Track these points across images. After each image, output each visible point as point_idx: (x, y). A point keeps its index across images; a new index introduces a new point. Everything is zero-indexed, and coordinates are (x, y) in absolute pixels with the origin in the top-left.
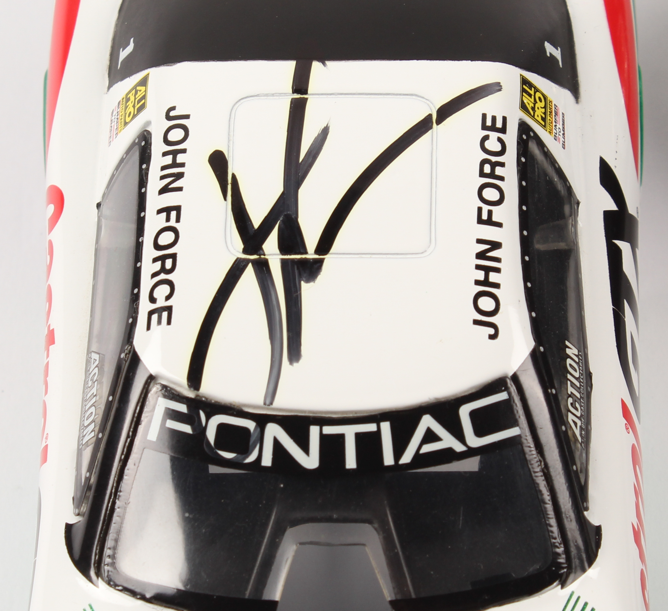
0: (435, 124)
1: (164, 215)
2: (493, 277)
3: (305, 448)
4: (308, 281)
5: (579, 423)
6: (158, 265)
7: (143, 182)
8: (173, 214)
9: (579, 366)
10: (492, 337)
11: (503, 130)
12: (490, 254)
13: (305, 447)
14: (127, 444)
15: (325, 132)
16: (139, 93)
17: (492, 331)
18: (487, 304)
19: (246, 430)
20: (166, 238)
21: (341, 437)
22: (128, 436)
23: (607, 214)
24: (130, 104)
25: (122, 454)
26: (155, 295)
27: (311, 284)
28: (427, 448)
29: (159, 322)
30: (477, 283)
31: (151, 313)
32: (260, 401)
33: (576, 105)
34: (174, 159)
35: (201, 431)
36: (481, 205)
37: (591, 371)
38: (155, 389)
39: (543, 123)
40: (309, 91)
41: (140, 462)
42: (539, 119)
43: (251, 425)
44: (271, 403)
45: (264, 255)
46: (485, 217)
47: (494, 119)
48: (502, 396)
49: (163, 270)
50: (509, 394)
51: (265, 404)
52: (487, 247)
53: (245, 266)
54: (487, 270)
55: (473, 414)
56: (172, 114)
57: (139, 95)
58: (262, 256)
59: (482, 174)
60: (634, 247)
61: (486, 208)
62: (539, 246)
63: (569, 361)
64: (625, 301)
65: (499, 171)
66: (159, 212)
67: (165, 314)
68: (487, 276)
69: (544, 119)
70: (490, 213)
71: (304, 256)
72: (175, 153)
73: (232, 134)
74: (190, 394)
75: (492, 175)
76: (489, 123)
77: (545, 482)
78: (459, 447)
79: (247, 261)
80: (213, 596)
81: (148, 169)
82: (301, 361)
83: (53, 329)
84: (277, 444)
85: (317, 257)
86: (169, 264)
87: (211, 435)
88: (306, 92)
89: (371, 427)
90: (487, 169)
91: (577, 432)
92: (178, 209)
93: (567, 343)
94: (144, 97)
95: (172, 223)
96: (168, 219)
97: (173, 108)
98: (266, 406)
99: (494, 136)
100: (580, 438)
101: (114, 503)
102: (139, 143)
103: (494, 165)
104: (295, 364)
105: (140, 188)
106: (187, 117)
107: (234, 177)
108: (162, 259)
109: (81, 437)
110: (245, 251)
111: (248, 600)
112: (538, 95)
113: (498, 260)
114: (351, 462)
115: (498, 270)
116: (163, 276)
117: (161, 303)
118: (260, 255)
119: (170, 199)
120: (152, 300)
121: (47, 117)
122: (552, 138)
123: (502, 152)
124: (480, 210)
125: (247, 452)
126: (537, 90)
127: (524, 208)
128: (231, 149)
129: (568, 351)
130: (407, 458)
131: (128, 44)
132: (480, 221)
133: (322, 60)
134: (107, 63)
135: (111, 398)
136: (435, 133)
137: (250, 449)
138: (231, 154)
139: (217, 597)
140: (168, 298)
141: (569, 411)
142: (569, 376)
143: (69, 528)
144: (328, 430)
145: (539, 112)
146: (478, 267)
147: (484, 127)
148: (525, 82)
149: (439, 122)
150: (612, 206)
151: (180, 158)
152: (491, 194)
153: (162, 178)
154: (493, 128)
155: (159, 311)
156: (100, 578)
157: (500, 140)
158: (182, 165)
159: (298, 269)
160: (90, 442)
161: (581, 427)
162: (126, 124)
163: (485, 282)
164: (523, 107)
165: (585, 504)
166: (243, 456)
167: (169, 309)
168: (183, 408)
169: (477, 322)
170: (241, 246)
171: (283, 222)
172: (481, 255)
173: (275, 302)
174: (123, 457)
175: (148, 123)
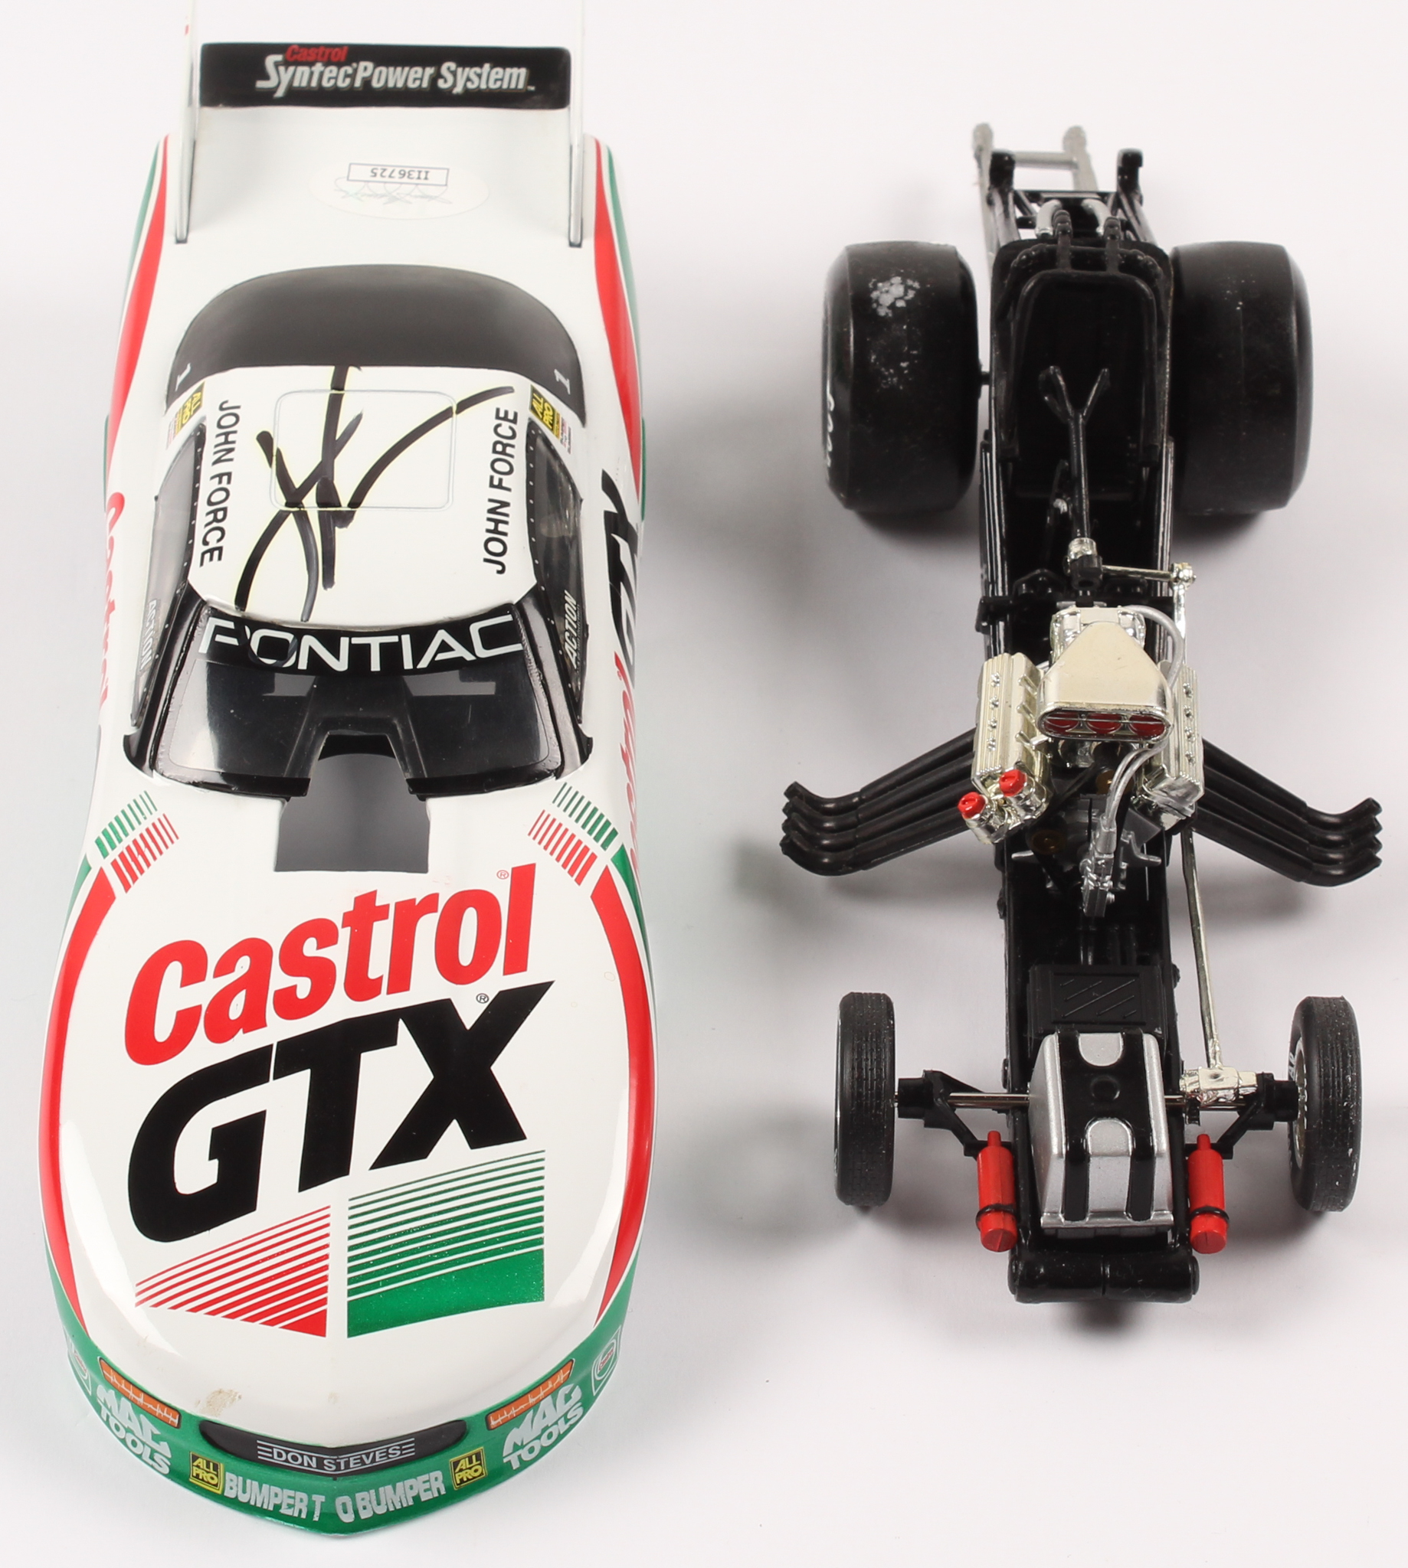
0: (454, 415)
1: (217, 479)
2: (501, 527)
3: (337, 656)
4: (341, 527)
5: (575, 654)
6: (211, 516)
7: (198, 459)
8: (225, 478)
9: (577, 614)
10: (499, 572)
11: (514, 421)
12: (499, 510)
13: (336, 654)
14: (181, 658)
15: (359, 418)
16: (195, 399)
17: (500, 568)
18: (496, 547)
19: (286, 641)
20: (219, 496)
21: (368, 646)
22: (182, 651)
23: (607, 514)
24: (187, 410)
25: (176, 665)
26: (208, 539)
27: (344, 529)
28: (441, 657)
29: (211, 559)
30: (488, 531)
31: (203, 554)
32: (298, 618)
33: (582, 429)
34: (226, 438)
35: (245, 643)
36: (493, 473)
37: (588, 623)
38: (205, 611)
39: (551, 427)
40: (346, 388)
41: (192, 671)
42: (547, 423)
43: (289, 637)
44: (307, 620)
45: (303, 507)
46: (496, 482)
47: (506, 413)
48: (508, 618)
49: (216, 520)
50: (513, 617)
51: (302, 620)
52: (498, 505)
53: (287, 516)
54: (497, 522)
55: (482, 631)
56: (225, 406)
57: (195, 400)
58: (302, 509)
59: (495, 451)
60: (633, 550)
61: (497, 477)
62: (544, 530)
63: (567, 606)
64: (621, 584)
65: (509, 450)
66: (212, 478)
67: (216, 553)
68: (496, 527)
69: (552, 425)
70: (501, 480)
71: (338, 509)
72: (227, 434)
73: (277, 420)
74: (238, 615)
75: (503, 452)
76: (502, 415)
77: (543, 690)
78: (469, 657)
79: (289, 512)
80: (253, 776)
81: (202, 452)
82: (334, 587)
83: (113, 602)
84: (311, 651)
85: (349, 509)
86: (220, 515)
87: (255, 646)
88: (342, 389)
89: (394, 639)
90: (499, 448)
91: (573, 661)
92: (229, 475)
93: (566, 592)
94: (200, 400)
95: (224, 484)
96: (220, 482)
97: (226, 402)
98: (303, 623)
99: (506, 425)
100: (575, 667)
101: (168, 708)
102: (195, 433)
103: (505, 446)
104: (329, 589)
105: (195, 466)
106: (238, 407)
107: (279, 451)
108: (215, 512)
109: (139, 664)
110: (287, 505)
111: (286, 779)
112: (546, 405)
113: (506, 515)
114: (375, 665)
115: (506, 523)
116: (215, 525)
117: (213, 544)
118: (300, 508)
119: (222, 468)
120: (205, 543)
121: (108, 446)
122: (559, 441)
123: (513, 436)
124: (492, 478)
125: (286, 658)
126: (545, 401)
127: (531, 502)
128: (276, 432)
129: (566, 598)
130: (424, 663)
131: (185, 368)
132: (492, 485)
133: (358, 365)
134: (166, 393)
135: (167, 626)
136: (454, 421)
137: (289, 656)
138: (276, 434)
139: (257, 776)
140: (219, 540)
141: (565, 641)
142: (566, 616)
143: (127, 739)
144: (356, 641)
145: (548, 418)
146: (489, 519)
147: (498, 417)
148: (534, 391)
149: (458, 412)
150: (613, 509)
151: (231, 438)
152: (501, 466)
153: (215, 453)
154: (505, 418)
155: (211, 551)
156: (154, 771)
157: (511, 428)
158: (233, 442)
159: (333, 518)
160: (146, 668)
161: (576, 658)
162: (182, 425)
163: (495, 531)
164: (533, 409)
165: (578, 717)
166: (283, 662)
167: (220, 549)
168: (231, 625)
169: (486, 560)
170: (284, 501)
171: (320, 483)
172: (492, 511)
173: (312, 543)
174: (177, 669)
175: (204, 418)
